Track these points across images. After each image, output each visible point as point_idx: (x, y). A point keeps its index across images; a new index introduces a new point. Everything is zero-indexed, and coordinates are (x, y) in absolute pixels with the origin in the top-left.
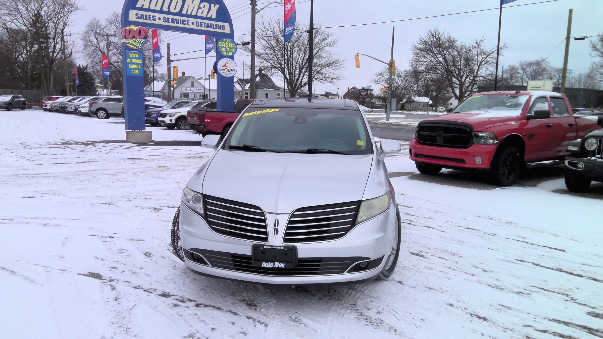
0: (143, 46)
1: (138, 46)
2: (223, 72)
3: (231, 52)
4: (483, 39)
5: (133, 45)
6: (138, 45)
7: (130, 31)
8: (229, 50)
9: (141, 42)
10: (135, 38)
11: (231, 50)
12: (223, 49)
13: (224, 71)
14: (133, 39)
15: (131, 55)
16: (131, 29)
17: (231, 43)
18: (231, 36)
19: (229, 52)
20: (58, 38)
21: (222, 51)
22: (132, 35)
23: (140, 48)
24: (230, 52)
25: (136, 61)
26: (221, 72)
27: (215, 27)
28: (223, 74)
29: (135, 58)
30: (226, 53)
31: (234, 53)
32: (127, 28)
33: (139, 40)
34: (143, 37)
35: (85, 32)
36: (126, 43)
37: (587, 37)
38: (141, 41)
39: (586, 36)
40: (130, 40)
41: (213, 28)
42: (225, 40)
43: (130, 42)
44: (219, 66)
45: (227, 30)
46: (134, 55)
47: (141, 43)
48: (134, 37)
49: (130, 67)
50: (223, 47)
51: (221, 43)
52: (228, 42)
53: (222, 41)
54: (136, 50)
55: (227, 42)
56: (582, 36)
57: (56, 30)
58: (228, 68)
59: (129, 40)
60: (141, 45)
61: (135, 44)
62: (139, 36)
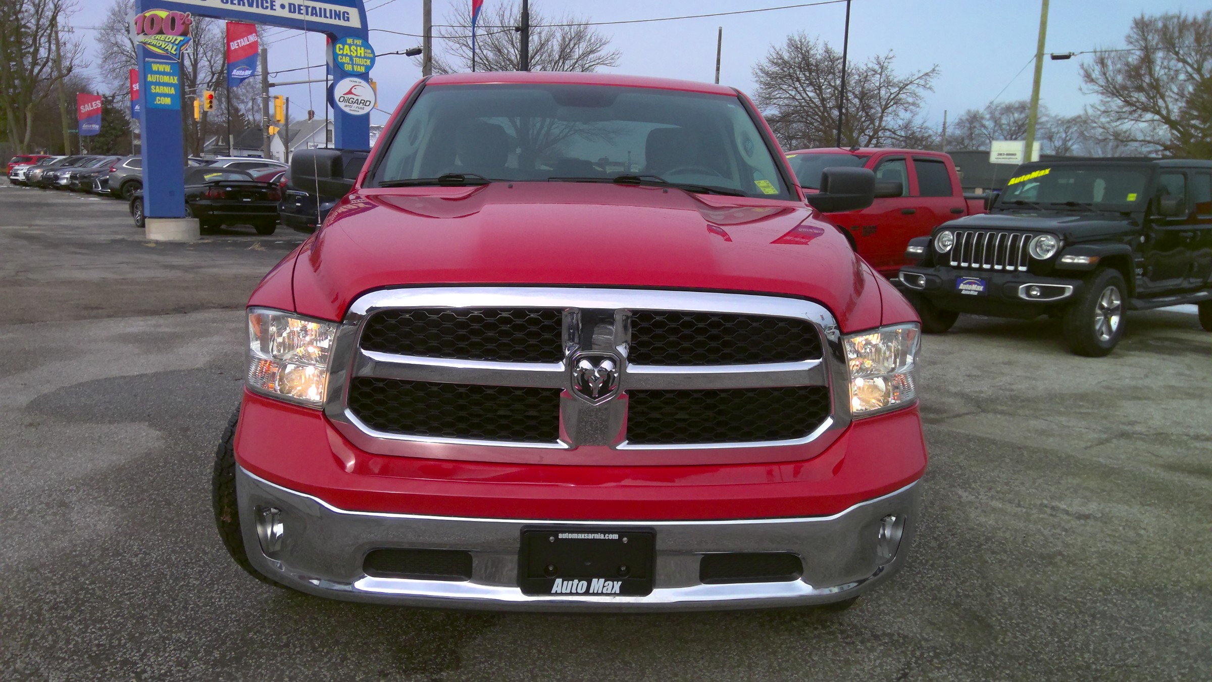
0: (180, 51)
1: (170, 50)
2: (346, 106)
3: (363, 65)
4: (890, 56)
5: (159, 47)
6: (169, 47)
7: (153, 20)
8: (358, 61)
9: (177, 42)
10: (163, 33)
11: (362, 62)
12: (346, 60)
13: (347, 104)
14: (158, 37)
15: (155, 67)
16: (156, 15)
17: (362, 48)
18: (362, 33)
19: (358, 65)
20: (42, 35)
21: (343, 64)
22: (156, 28)
23: (175, 53)
24: (360, 65)
25: (166, 79)
26: (342, 105)
27: (328, 15)
28: (347, 110)
29: (164, 73)
30: (353, 68)
31: (368, 68)
32: (147, 14)
33: (171, 38)
34: (180, 33)
35: (106, 23)
36: (145, 43)
37: (1073, 54)
38: (176, 40)
39: (1072, 52)
40: (153, 37)
41: (325, 17)
42: (349, 41)
43: (154, 42)
44: (339, 92)
45: (355, 22)
46: (161, 68)
47: (176, 45)
48: (161, 32)
49: (153, 91)
50: (346, 55)
51: (341, 47)
52: (357, 46)
53: (344, 43)
54: (165, 57)
55: (354, 45)
56: (1064, 52)
57: (38, 20)
58: (356, 98)
59: (150, 38)
60: (175, 47)
61: (163, 46)
62: (173, 28)
